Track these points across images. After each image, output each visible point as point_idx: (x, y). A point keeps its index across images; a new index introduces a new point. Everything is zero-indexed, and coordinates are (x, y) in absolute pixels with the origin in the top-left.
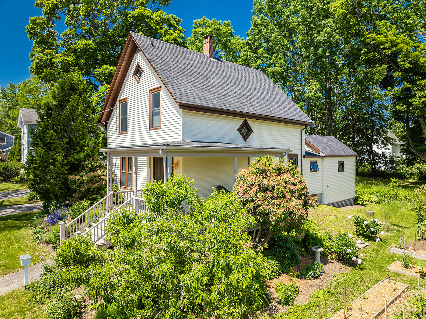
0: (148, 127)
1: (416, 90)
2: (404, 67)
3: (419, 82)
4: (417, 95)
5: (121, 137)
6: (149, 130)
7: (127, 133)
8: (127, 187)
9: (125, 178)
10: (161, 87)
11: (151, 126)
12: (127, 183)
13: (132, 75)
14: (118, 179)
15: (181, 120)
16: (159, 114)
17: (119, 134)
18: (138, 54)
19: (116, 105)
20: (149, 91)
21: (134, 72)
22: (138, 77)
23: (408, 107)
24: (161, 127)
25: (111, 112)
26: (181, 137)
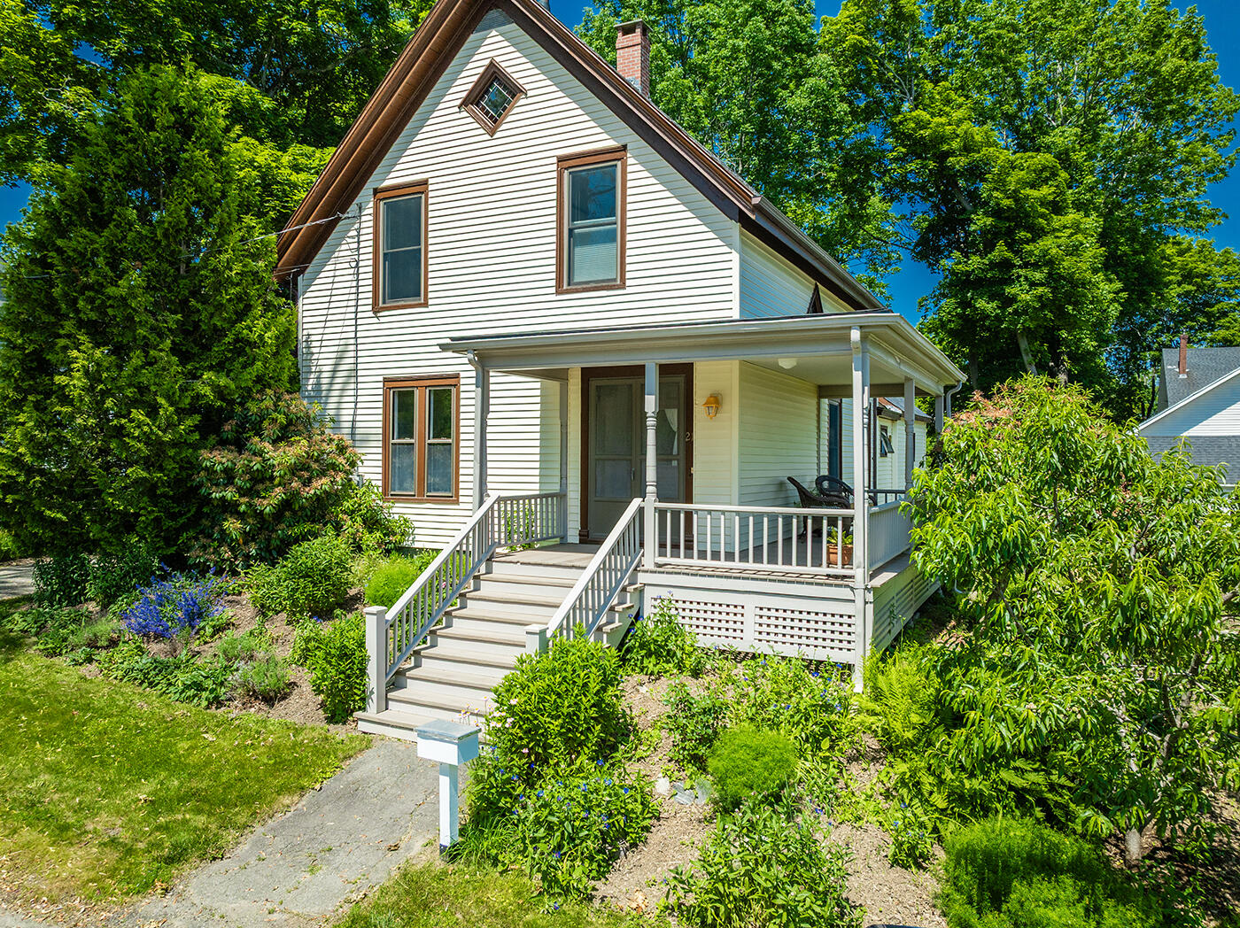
0: (553, 283)
1: (1020, 267)
3: (1028, 248)
4: (1023, 279)
5: (382, 320)
6: (558, 293)
7: (426, 305)
8: (421, 493)
9: (406, 461)
10: (624, 148)
11: (566, 281)
12: (421, 480)
13: (459, 102)
14: (371, 468)
15: (735, 257)
16: (614, 240)
17: (376, 310)
18: (494, 33)
19: (353, 208)
20: (555, 160)
21: (471, 91)
22: (487, 113)
23: (1003, 307)
24: (628, 283)
25: (328, 228)
26: (736, 312)
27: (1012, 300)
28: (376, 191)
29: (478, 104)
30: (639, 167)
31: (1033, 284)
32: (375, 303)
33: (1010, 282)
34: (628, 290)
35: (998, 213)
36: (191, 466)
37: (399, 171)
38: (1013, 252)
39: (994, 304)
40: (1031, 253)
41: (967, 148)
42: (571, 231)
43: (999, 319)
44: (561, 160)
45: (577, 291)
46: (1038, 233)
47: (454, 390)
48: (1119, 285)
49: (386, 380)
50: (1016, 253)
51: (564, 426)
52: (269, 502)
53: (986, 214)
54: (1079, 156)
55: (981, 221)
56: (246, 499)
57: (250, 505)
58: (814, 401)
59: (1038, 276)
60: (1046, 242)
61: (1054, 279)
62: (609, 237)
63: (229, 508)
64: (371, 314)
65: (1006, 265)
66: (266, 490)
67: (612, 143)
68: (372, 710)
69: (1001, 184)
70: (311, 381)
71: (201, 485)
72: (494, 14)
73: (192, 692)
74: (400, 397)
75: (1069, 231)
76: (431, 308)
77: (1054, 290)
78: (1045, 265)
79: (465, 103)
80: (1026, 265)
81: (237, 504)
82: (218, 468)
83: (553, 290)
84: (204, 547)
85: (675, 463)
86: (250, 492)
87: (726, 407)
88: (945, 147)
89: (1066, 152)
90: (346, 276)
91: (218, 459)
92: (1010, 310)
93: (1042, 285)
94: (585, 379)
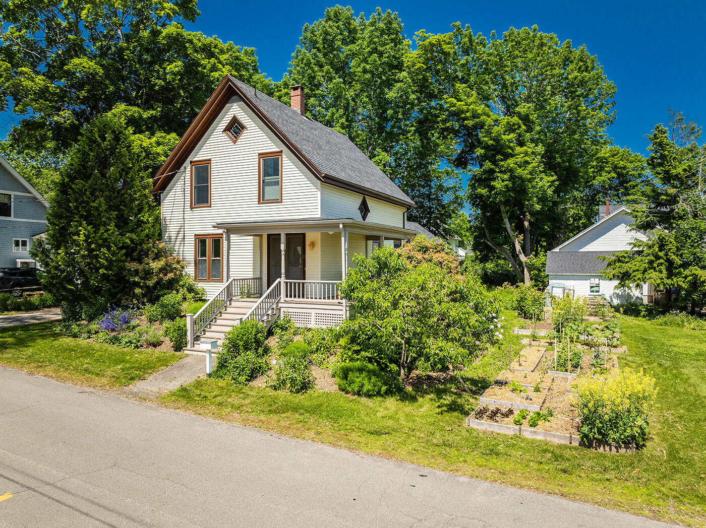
0: (257, 200)
1: (499, 172)
2: (487, 143)
3: (502, 163)
4: (499, 178)
5: (194, 212)
6: (259, 204)
7: (210, 207)
8: (209, 279)
9: (204, 266)
10: (282, 151)
11: (262, 199)
12: (209, 273)
13: (222, 130)
14: (190, 270)
15: (319, 193)
16: (279, 185)
17: (192, 208)
18: (235, 104)
19: (182, 168)
20: (257, 154)
21: (227, 126)
22: (233, 135)
24: (283, 201)
25: (173, 176)
26: (319, 213)
28: (191, 162)
29: (230, 131)
30: (287, 159)
31: (503, 181)
32: (191, 205)
33: (494, 179)
34: (283, 204)
35: (487, 147)
36: (123, 268)
37: (200, 154)
38: (495, 165)
39: (486, 190)
40: (502, 166)
41: (475, 116)
42: (263, 181)
43: (489, 197)
44: (260, 154)
45: (265, 203)
46: (507, 156)
47: (221, 239)
48: (555, 177)
49: (195, 235)
50: (497, 166)
51: (261, 253)
52: (151, 283)
53: (482, 148)
55: (479, 151)
56: (143, 281)
57: (144, 283)
58: (364, 242)
59: (506, 177)
60: (511, 162)
61: (512, 178)
62: (277, 183)
63: (137, 284)
64: (190, 209)
66: (150, 277)
67: (277, 150)
68: (189, 347)
70: (167, 235)
71: (126, 276)
72: (235, 97)
73: (129, 344)
74: (201, 241)
75: (522, 155)
76: (212, 208)
77: (514, 183)
78: (509, 172)
79: (225, 130)
80: (501, 172)
81: (139, 283)
82: (132, 269)
83: (257, 203)
84: (127, 299)
85: (300, 266)
86: (145, 278)
87: (316, 246)
90: (179, 194)
91: (134, 266)
93: (507, 180)
94: (269, 236)
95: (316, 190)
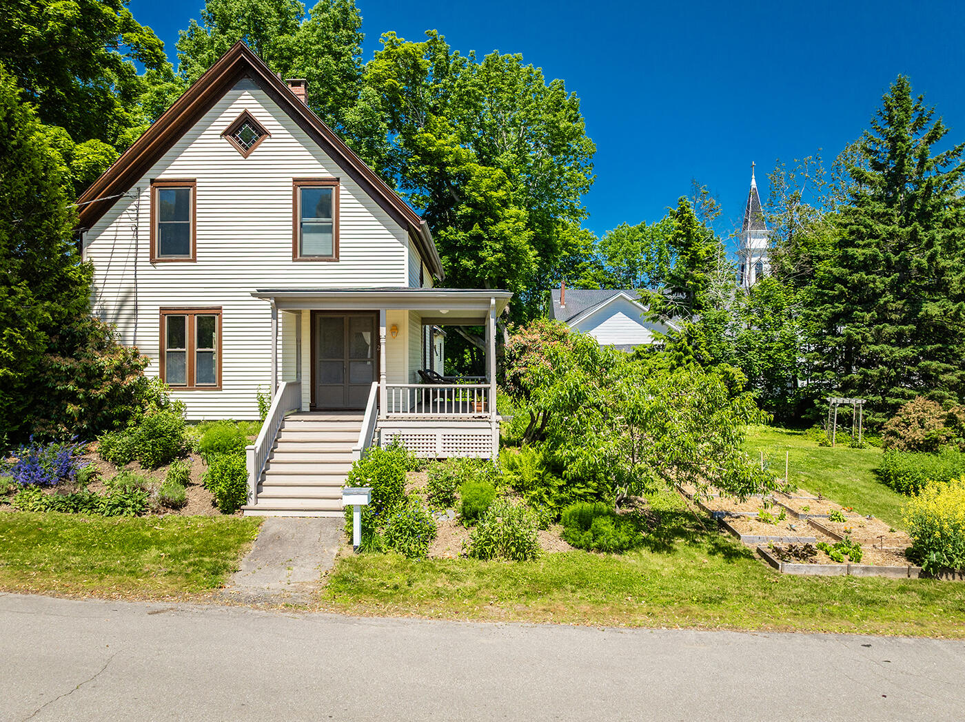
0: (290, 254)
1: (487, 240)
2: (475, 200)
3: (492, 228)
4: (488, 247)
5: (158, 268)
6: (293, 261)
7: (194, 260)
8: (191, 383)
9: (179, 363)
10: (338, 179)
11: (298, 254)
12: (191, 375)
13: (220, 132)
15: (406, 250)
16: (331, 232)
17: (153, 261)
18: (247, 93)
19: (132, 191)
20: (291, 180)
21: (230, 127)
22: (240, 142)
23: (477, 264)
24: (341, 258)
25: (110, 204)
26: (406, 280)
27: (483, 260)
28: (152, 181)
29: (234, 136)
30: (347, 192)
31: (495, 251)
32: (152, 256)
33: (482, 248)
34: (341, 263)
35: (474, 205)
36: (43, 367)
37: (173, 170)
38: (483, 230)
39: (472, 262)
40: (493, 232)
41: (457, 162)
42: (301, 223)
43: (475, 271)
44: (295, 180)
45: (306, 261)
46: (497, 220)
47: (217, 317)
48: (537, 252)
49: (161, 309)
50: (486, 230)
51: (299, 341)
52: (100, 393)
53: (468, 205)
54: (515, 171)
55: (465, 210)
56: (83, 390)
57: (85, 394)
58: (420, 326)
59: (498, 246)
60: (502, 225)
61: (507, 249)
62: (328, 230)
63: (72, 397)
64: (149, 264)
65: (479, 238)
66: (96, 383)
67: (329, 176)
68: (251, 503)
69: (476, 187)
70: (96, 308)
71: (47, 380)
72: (245, 81)
73: (120, 508)
74: (174, 319)
75: (514, 220)
76: (198, 263)
77: (507, 256)
78: (501, 239)
79: (225, 134)
80: (490, 239)
81: (74, 394)
82: (63, 368)
83: (291, 259)
84: (44, 425)
85: (369, 363)
86: (87, 386)
87: (400, 332)
88: (445, 160)
89: (509, 168)
90: (126, 235)
91: (66, 364)
92: (482, 266)
93: (500, 252)
94: (313, 313)
95: (401, 245)
